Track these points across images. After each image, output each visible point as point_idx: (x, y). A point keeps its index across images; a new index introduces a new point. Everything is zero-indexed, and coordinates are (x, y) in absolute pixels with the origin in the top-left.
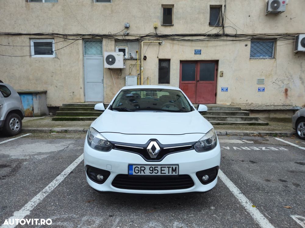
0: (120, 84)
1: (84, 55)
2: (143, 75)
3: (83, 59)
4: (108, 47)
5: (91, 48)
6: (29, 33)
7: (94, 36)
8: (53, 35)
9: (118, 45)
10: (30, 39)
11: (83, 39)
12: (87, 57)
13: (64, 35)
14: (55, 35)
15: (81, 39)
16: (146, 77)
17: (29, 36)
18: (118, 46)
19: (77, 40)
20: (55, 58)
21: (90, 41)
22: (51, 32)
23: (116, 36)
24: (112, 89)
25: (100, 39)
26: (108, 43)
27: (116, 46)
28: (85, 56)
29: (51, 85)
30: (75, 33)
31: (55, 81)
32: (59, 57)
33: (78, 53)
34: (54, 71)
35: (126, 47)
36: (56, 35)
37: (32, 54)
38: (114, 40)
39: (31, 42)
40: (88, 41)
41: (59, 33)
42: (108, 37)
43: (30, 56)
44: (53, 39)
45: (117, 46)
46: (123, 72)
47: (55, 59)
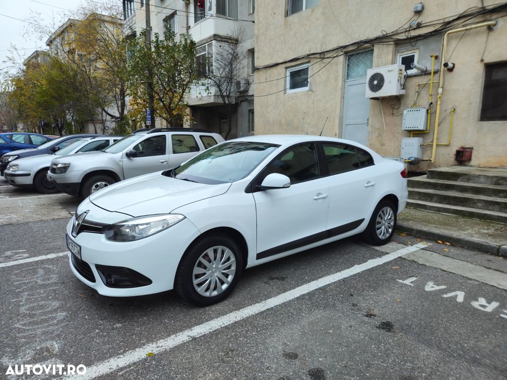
0: (396, 125)
1: (346, 81)
2: (440, 105)
3: (343, 88)
4: (381, 58)
5: (357, 65)
6: (285, 60)
7: (359, 44)
8: (309, 57)
9: (402, 51)
10: (286, 68)
11: (346, 53)
12: (350, 82)
13: (320, 53)
14: (310, 57)
15: (342, 53)
16: (449, 108)
17: (285, 65)
18: (401, 53)
19: (335, 57)
20: (309, 90)
21: (357, 54)
22: (308, 53)
23: (397, 34)
24: (380, 135)
25: (369, 48)
26: (383, 51)
27: (396, 52)
28: (348, 80)
29: (302, 131)
30: (335, 46)
31: (306, 125)
32: (314, 89)
33: (336, 78)
34: (306, 111)
35: (415, 51)
36: (312, 56)
37: (287, 88)
38: (392, 43)
39: (287, 72)
40: (354, 55)
41: (316, 52)
42: (384, 40)
43: (285, 89)
44: (309, 62)
45: (398, 52)
46: (403, 101)
47: (308, 92)
